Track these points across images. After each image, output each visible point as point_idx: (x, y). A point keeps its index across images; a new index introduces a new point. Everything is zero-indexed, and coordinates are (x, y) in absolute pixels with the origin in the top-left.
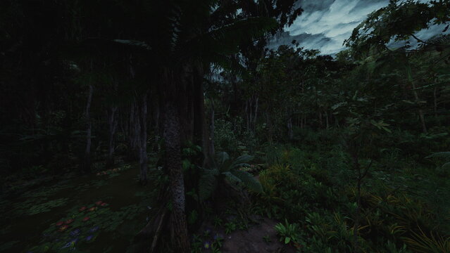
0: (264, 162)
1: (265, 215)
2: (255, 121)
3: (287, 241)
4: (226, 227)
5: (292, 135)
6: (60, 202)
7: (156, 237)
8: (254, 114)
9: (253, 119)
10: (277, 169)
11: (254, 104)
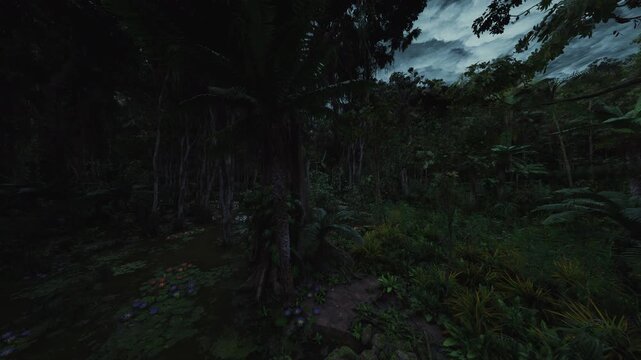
0: (370, 224)
1: (369, 272)
2: (359, 172)
3: (389, 290)
4: (328, 282)
5: (407, 191)
6: (141, 264)
7: (259, 289)
8: (357, 162)
9: (356, 171)
10: (384, 230)
11: (358, 150)
